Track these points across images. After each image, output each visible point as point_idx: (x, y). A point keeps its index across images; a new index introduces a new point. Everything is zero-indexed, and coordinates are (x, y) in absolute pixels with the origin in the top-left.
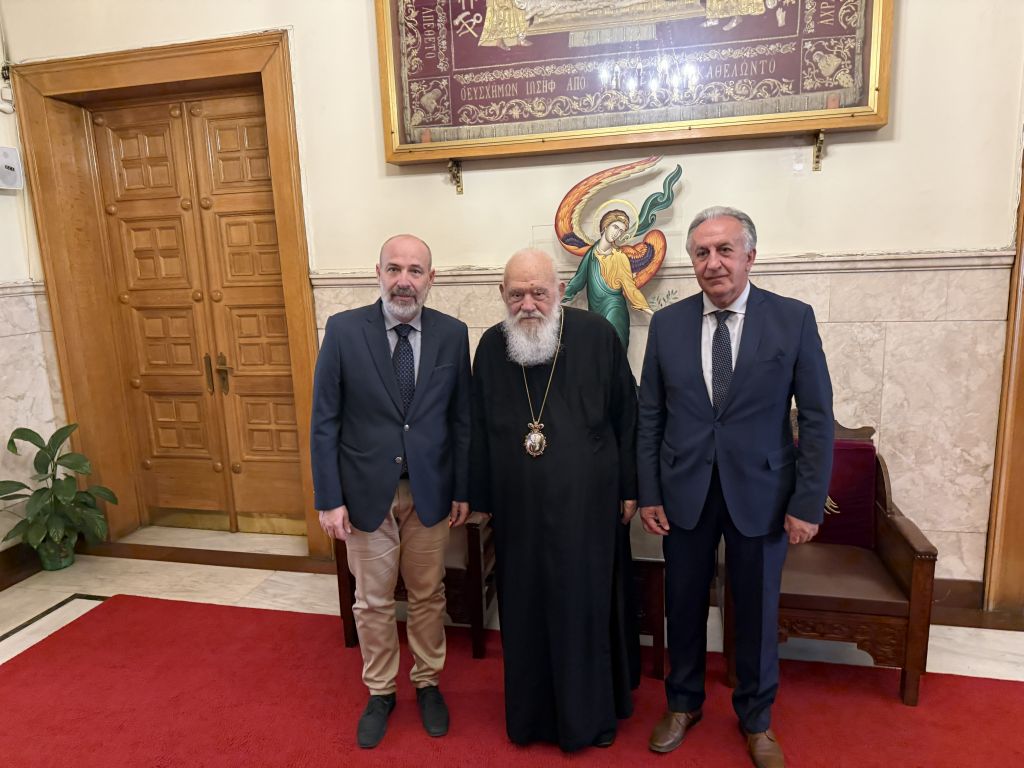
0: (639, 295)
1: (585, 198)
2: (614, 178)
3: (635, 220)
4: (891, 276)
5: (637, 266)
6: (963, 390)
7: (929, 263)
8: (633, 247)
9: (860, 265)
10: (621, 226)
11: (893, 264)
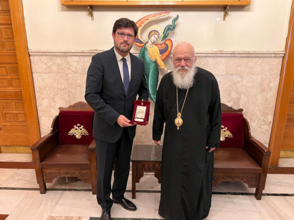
0: (162, 63)
1: (143, 25)
2: (154, 18)
3: (161, 34)
4: (246, 59)
5: (162, 52)
6: (265, 98)
7: (258, 55)
8: (161, 45)
9: (236, 55)
10: (156, 36)
11: (247, 55)
